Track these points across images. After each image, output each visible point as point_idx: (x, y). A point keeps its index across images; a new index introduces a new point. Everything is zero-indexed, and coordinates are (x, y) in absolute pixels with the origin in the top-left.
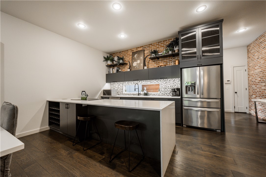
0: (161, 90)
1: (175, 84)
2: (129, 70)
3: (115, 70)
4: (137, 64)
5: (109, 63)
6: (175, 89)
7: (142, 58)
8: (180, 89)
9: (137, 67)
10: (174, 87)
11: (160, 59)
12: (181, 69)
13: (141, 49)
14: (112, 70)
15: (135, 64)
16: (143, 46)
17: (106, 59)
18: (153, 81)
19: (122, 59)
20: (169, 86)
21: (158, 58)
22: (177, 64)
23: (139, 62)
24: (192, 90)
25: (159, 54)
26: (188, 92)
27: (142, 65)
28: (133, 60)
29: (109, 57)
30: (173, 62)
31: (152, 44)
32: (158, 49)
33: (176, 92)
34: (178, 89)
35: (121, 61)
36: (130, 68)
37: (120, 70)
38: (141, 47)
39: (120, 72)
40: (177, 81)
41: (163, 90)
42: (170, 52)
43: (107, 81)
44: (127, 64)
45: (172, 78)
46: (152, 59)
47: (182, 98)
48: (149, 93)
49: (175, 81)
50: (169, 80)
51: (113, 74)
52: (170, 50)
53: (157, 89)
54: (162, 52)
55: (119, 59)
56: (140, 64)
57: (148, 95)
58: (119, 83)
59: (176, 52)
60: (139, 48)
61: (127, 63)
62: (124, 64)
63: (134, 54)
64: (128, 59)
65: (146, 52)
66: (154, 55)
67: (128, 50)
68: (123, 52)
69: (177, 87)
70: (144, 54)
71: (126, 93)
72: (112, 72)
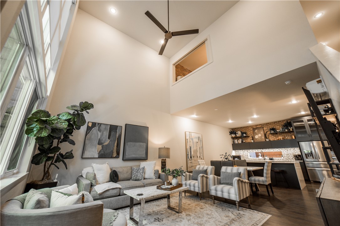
0: (284, 156)
1: (296, 152)
2: (252, 141)
3: (240, 141)
4: (259, 136)
5: (234, 136)
6: (296, 156)
7: (262, 132)
8: (301, 155)
9: (259, 139)
10: (295, 154)
11: (278, 134)
12: (298, 142)
13: (260, 126)
14: (237, 141)
15: (256, 137)
16: (261, 125)
17: (231, 133)
18: (275, 149)
19: (245, 133)
20: (290, 153)
21: (277, 133)
22: (294, 138)
23: (260, 135)
24: (311, 156)
25: (278, 131)
26: (308, 157)
27: (263, 137)
28: (254, 134)
29: (233, 131)
30: (290, 136)
31: (268, 123)
32: (274, 127)
33: (298, 157)
34: (299, 155)
35: (245, 135)
36: (253, 140)
37: (244, 141)
38: (259, 125)
39: (245, 142)
40: (297, 149)
41: (286, 156)
42: (286, 130)
43: (234, 149)
44: (249, 137)
45: (292, 147)
46: (271, 134)
47: (304, 161)
48: (274, 158)
49: (295, 150)
50: (289, 149)
51: (238, 144)
52: (286, 129)
53: (280, 155)
54: (279, 129)
55: (242, 133)
56: (261, 137)
57: (273, 160)
58: (243, 150)
59: (291, 130)
60: (258, 125)
61: (249, 135)
62: (247, 137)
63: (254, 129)
64: (250, 133)
65: (265, 129)
66: (273, 131)
67: (248, 127)
68: (243, 127)
69: (298, 154)
70: (263, 130)
71: (251, 158)
72: (237, 143)
